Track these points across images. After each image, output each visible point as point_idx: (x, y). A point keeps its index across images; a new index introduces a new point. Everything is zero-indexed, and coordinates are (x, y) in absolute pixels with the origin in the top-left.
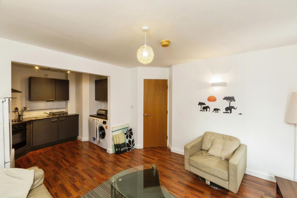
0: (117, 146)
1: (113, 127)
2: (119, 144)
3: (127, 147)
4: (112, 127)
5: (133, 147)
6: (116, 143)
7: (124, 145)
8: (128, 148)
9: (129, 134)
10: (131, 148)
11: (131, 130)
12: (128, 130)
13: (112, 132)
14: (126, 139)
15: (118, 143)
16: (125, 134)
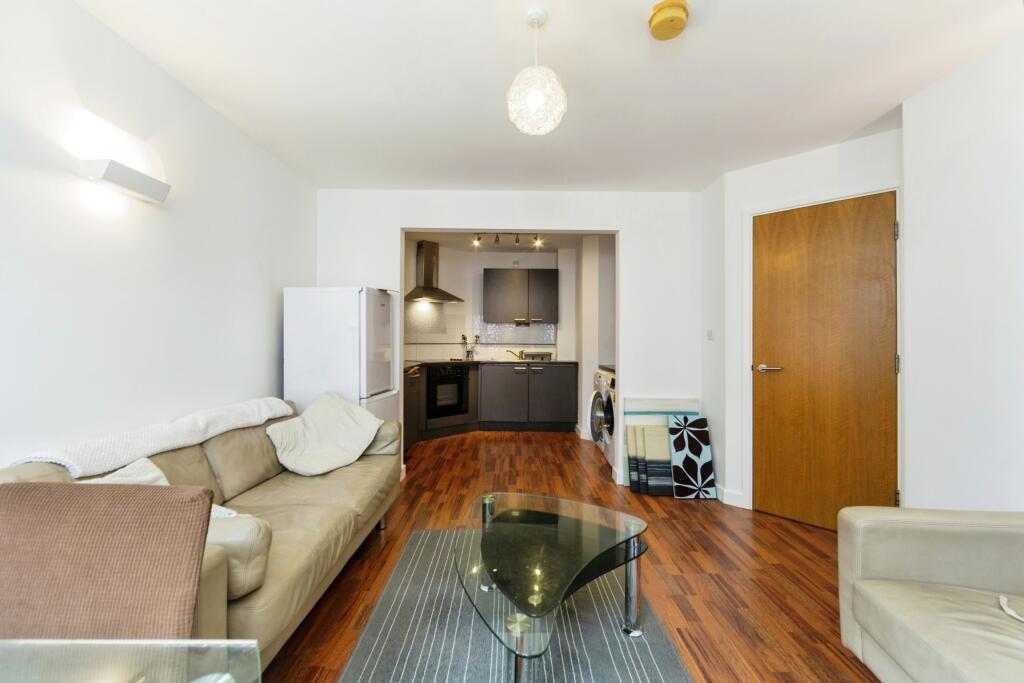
0: (635, 464)
1: (627, 396)
2: (644, 460)
3: (676, 481)
4: (625, 399)
5: (707, 492)
6: (632, 453)
7: (663, 468)
8: (676, 484)
9: (689, 435)
10: (693, 491)
11: (702, 423)
12: (686, 420)
13: (625, 413)
14: (673, 449)
15: (640, 455)
16: (673, 431)
